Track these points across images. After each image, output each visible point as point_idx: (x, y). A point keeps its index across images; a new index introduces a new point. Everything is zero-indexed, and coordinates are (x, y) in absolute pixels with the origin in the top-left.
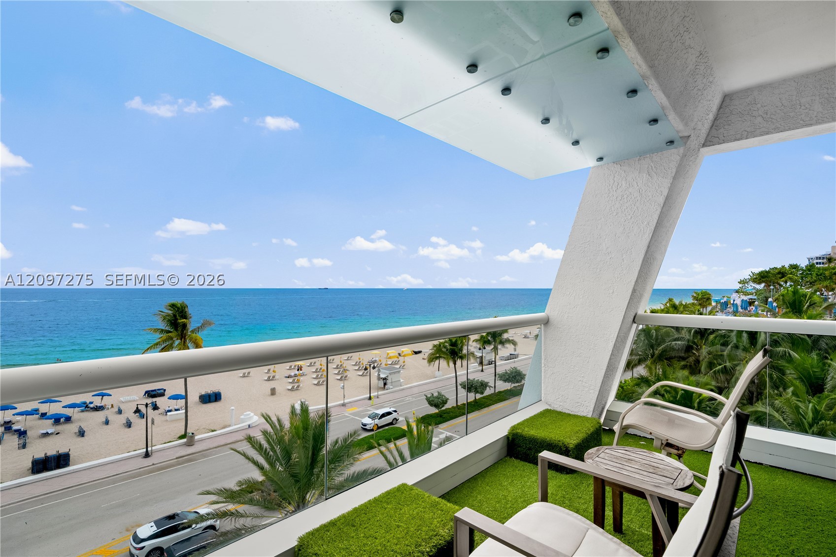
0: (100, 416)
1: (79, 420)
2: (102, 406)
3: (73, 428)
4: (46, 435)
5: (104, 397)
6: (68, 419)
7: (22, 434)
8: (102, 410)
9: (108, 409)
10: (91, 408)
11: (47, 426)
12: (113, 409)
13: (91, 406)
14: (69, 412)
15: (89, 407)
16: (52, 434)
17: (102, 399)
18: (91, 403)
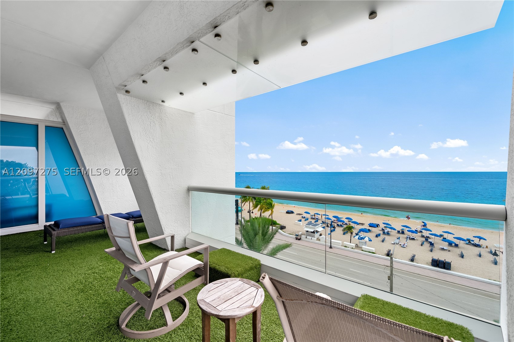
0: (477, 250)
1: (463, 248)
2: (479, 245)
3: (458, 251)
4: (443, 249)
5: (481, 240)
6: (456, 246)
7: (432, 244)
8: (479, 247)
9: (483, 248)
10: (472, 244)
11: (445, 245)
12: (487, 249)
13: (472, 242)
14: (457, 242)
15: (470, 243)
16: (446, 250)
17: (480, 240)
18: (473, 241)
